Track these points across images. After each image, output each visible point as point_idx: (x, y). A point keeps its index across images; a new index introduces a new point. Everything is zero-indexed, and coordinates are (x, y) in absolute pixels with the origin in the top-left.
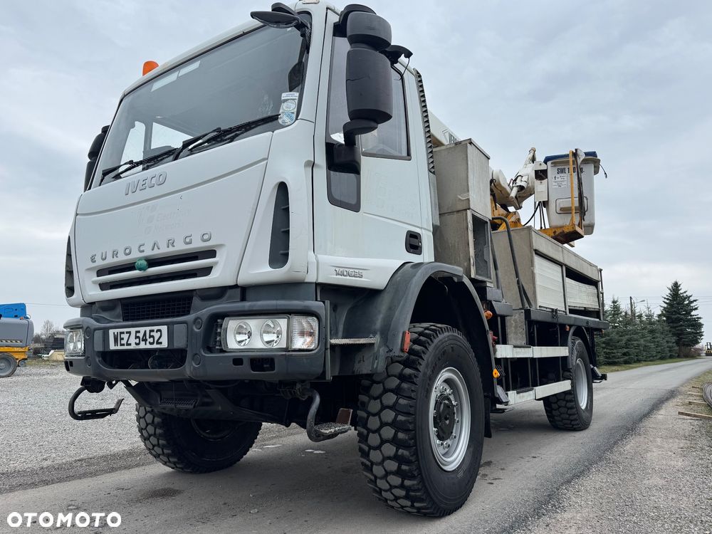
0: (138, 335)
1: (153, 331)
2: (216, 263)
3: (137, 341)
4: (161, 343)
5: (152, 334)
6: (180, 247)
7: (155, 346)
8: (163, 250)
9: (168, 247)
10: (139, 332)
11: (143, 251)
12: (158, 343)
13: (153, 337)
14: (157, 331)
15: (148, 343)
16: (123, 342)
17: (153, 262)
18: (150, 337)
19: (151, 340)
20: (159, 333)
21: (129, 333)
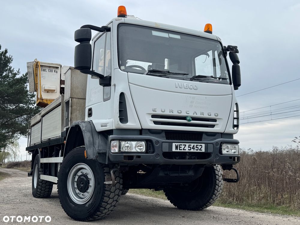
0: (190, 146)
1: (198, 145)
3: (190, 149)
4: (202, 150)
5: (197, 146)
6: (206, 116)
7: (199, 151)
8: (199, 115)
9: (201, 115)
10: (191, 145)
11: (189, 114)
12: (200, 150)
13: (198, 148)
14: (200, 146)
15: (195, 150)
16: (180, 148)
18: (196, 147)
19: (197, 149)
20: (201, 146)
21: (185, 145)
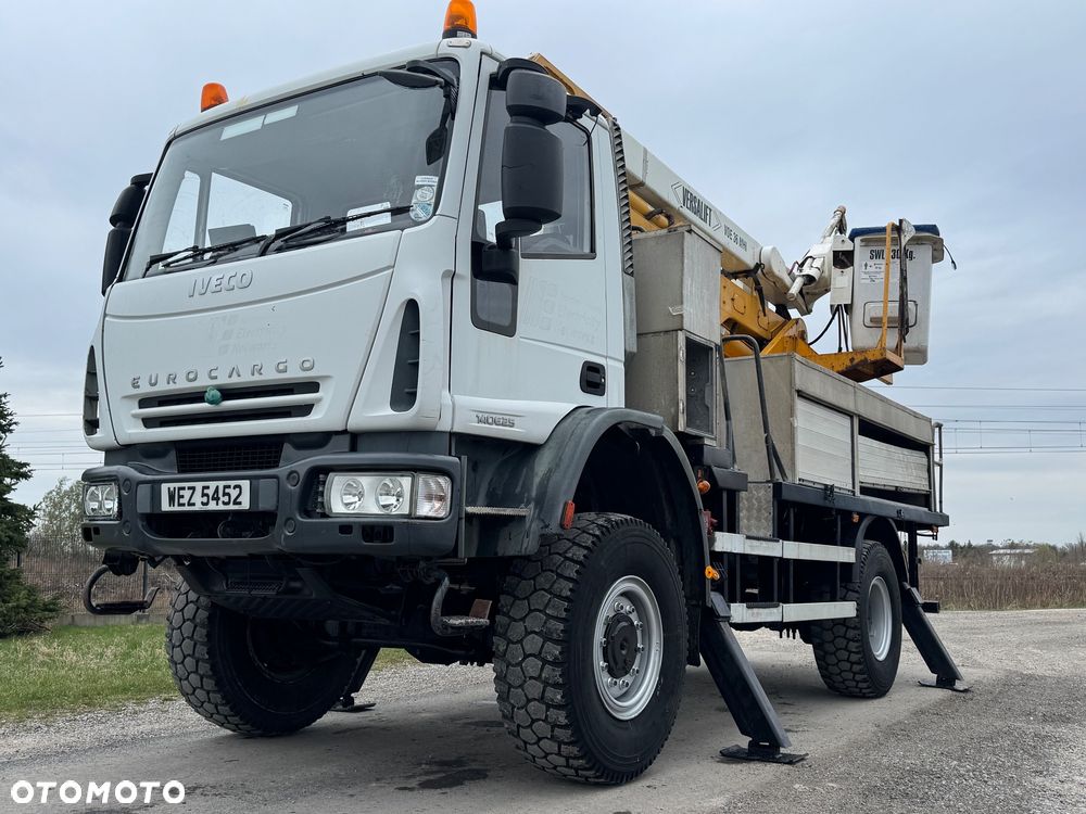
0: (206, 491)
1: (229, 487)
2: (319, 400)
3: (205, 500)
4: (240, 503)
5: (227, 490)
6: (270, 376)
7: (231, 507)
8: (246, 378)
9: (253, 374)
10: (208, 488)
11: (216, 378)
12: (235, 503)
13: (229, 495)
14: (235, 487)
15: (220, 502)
16: (182, 501)
17: (228, 393)
18: (224, 494)
19: (226, 499)
20: (238, 489)
21: (193, 489)
